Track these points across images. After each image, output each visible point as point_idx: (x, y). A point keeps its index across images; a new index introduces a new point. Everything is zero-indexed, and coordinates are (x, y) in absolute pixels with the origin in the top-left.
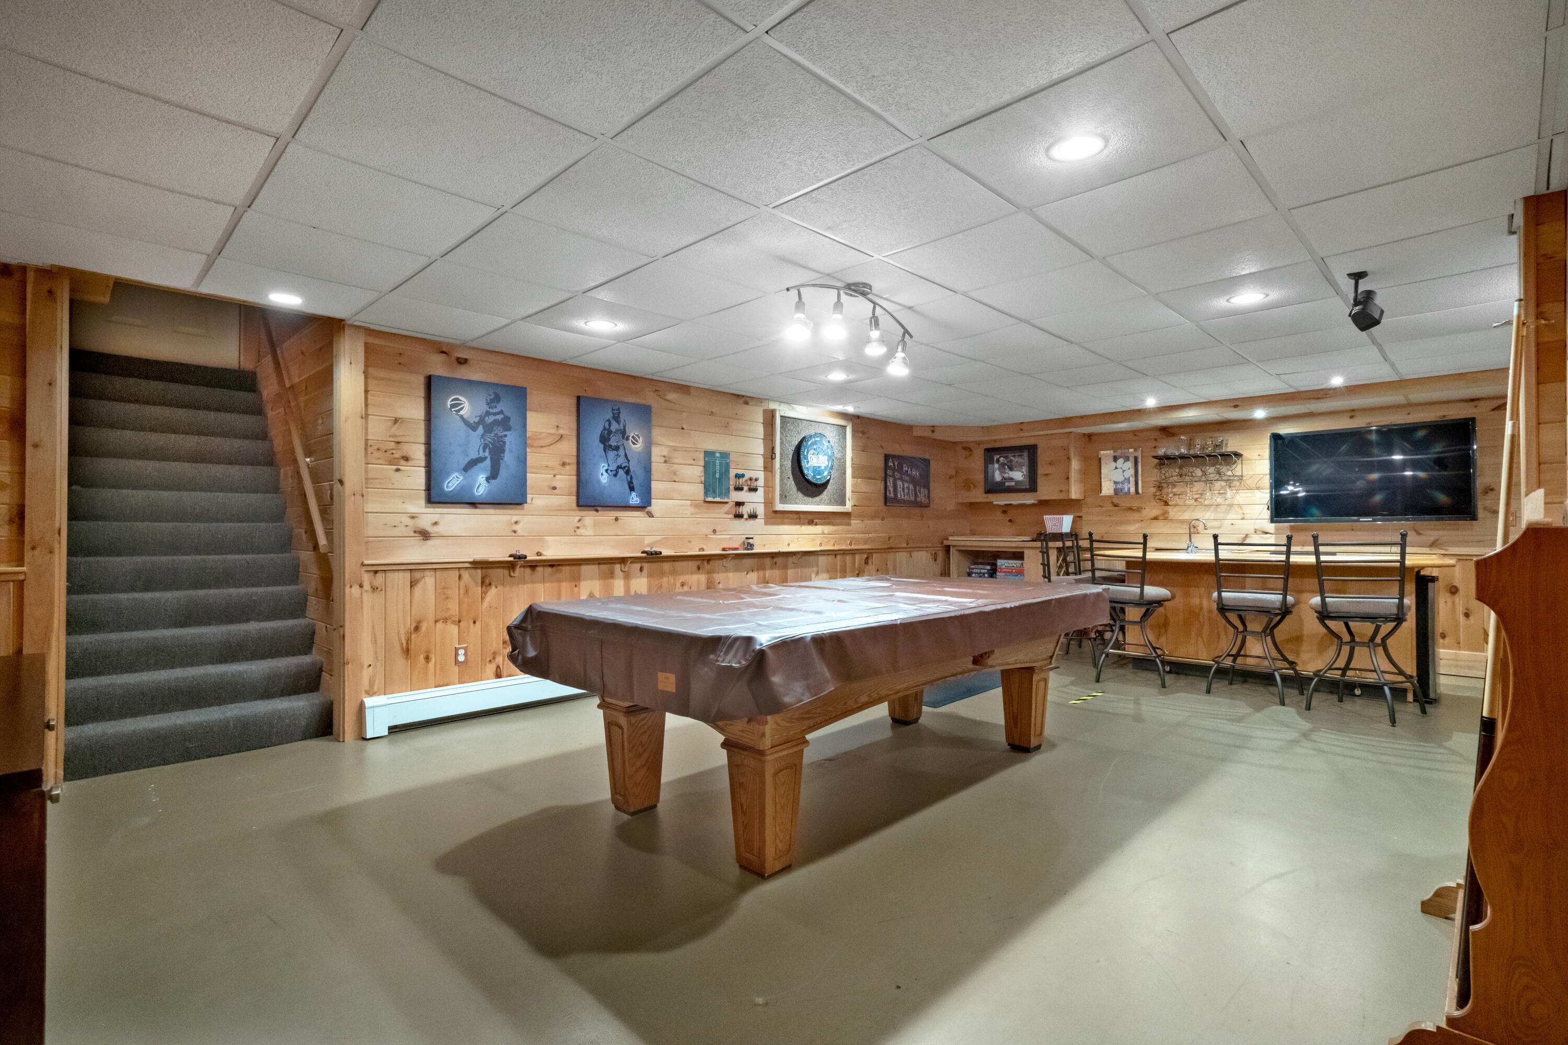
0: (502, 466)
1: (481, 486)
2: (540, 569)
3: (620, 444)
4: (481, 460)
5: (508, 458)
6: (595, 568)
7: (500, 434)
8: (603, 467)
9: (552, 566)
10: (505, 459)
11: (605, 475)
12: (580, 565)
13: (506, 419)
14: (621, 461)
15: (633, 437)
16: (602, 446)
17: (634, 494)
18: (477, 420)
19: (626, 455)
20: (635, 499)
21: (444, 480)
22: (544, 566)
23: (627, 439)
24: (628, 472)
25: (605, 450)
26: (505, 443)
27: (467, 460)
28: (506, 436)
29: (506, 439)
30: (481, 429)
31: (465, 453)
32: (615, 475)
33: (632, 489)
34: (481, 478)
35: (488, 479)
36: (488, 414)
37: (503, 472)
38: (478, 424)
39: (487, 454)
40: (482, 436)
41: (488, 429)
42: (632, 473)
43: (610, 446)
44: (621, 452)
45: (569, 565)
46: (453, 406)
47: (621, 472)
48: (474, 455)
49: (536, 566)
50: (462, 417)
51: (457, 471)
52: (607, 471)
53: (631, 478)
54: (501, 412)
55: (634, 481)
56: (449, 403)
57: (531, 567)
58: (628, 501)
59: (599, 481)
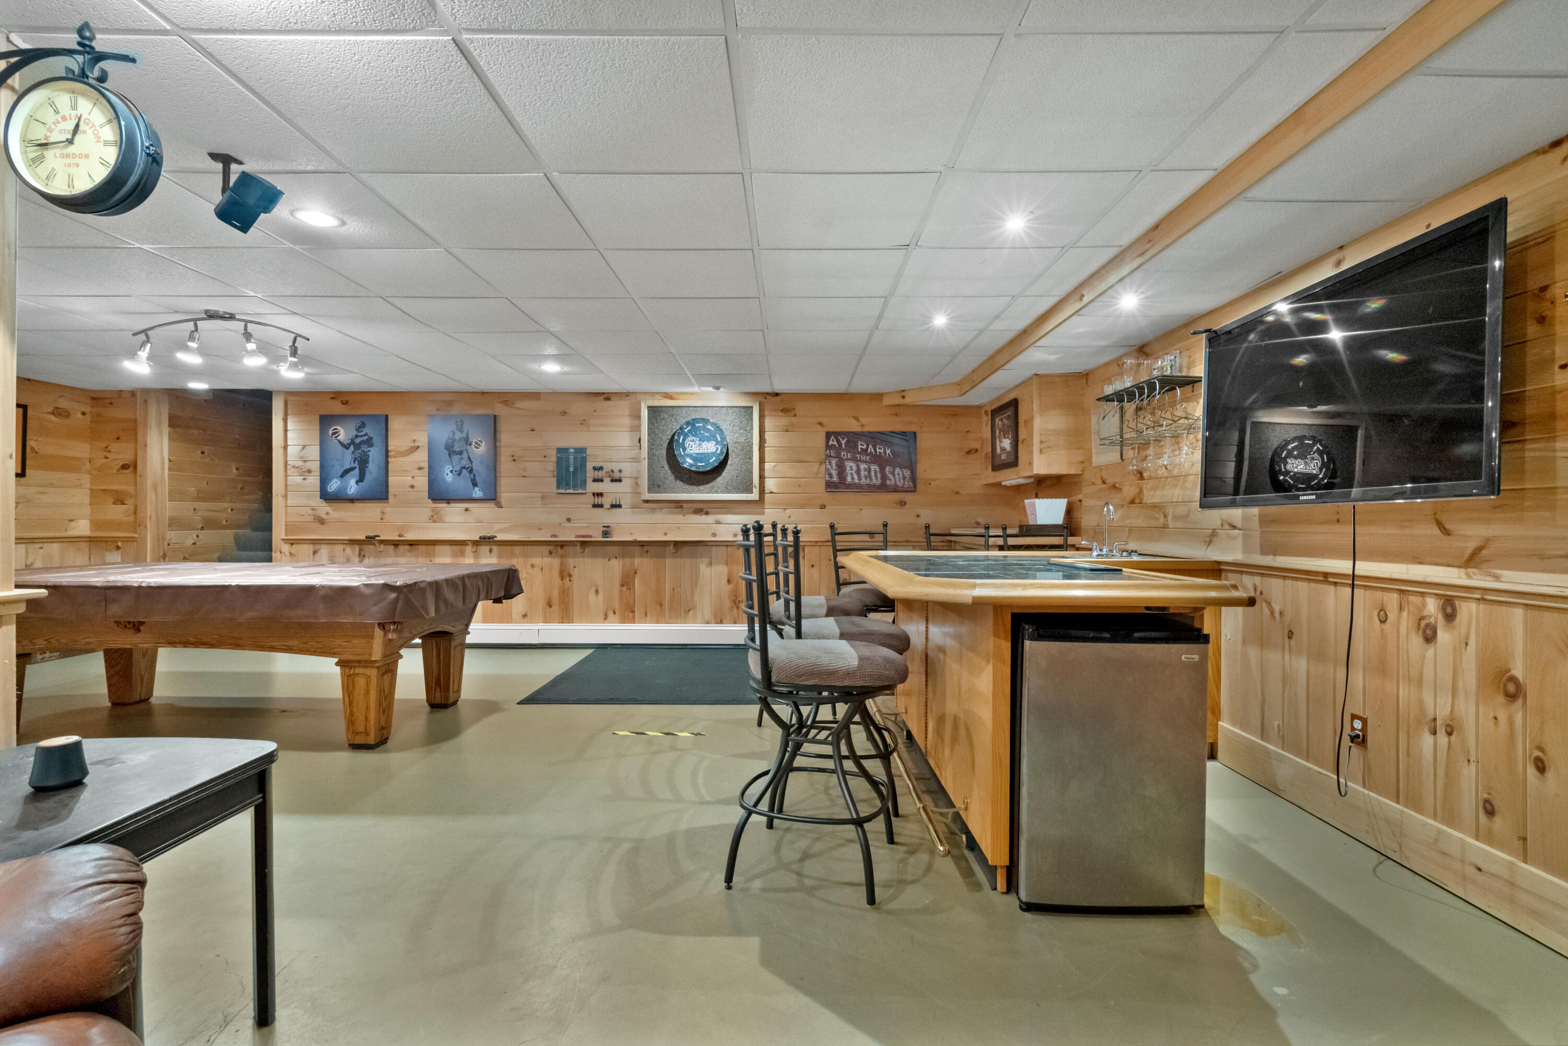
0: (367, 472)
1: (352, 486)
2: (401, 548)
3: (463, 449)
4: (352, 469)
5: (373, 468)
6: (448, 548)
7: (365, 450)
8: (448, 469)
9: (411, 545)
10: (369, 467)
11: (450, 475)
12: (435, 545)
13: (370, 439)
14: (465, 462)
15: (476, 443)
16: (447, 452)
17: (477, 489)
18: (349, 442)
19: (469, 458)
20: (478, 493)
21: (328, 484)
22: (405, 545)
23: (470, 444)
24: (471, 471)
25: (449, 455)
26: (369, 456)
27: (344, 469)
28: (369, 451)
29: (370, 454)
30: (352, 448)
31: (342, 465)
32: (459, 475)
33: (475, 485)
34: (353, 482)
35: (357, 482)
36: (357, 436)
37: (368, 478)
38: (349, 445)
39: (356, 464)
40: (353, 453)
41: (357, 446)
42: (475, 472)
43: (454, 452)
44: (465, 456)
45: (426, 545)
46: (333, 434)
47: (464, 471)
48: (347, 466)
49: (398, 545)
50: (339, 441)
51: (336, 478)
52: (451, 471)
53: (474, 476)
54: (366, 434)
55: (477, 478)
56: (331, 432)
57: (394, 545)
58: (472, 494)
59: (444, 480)
